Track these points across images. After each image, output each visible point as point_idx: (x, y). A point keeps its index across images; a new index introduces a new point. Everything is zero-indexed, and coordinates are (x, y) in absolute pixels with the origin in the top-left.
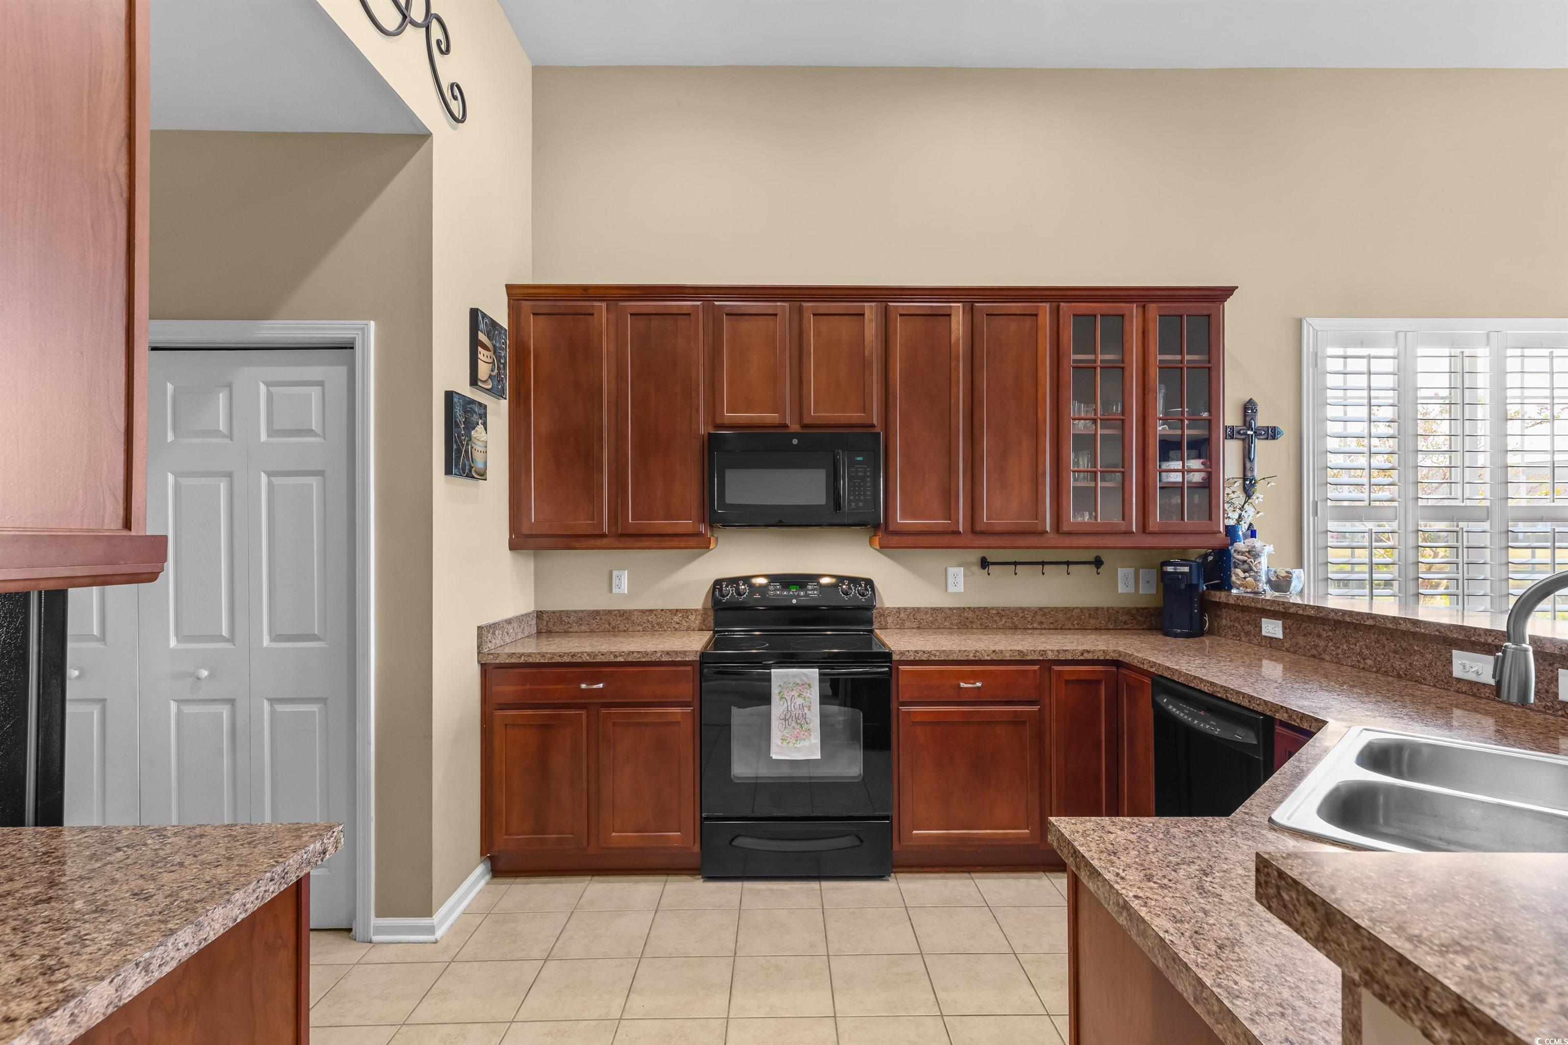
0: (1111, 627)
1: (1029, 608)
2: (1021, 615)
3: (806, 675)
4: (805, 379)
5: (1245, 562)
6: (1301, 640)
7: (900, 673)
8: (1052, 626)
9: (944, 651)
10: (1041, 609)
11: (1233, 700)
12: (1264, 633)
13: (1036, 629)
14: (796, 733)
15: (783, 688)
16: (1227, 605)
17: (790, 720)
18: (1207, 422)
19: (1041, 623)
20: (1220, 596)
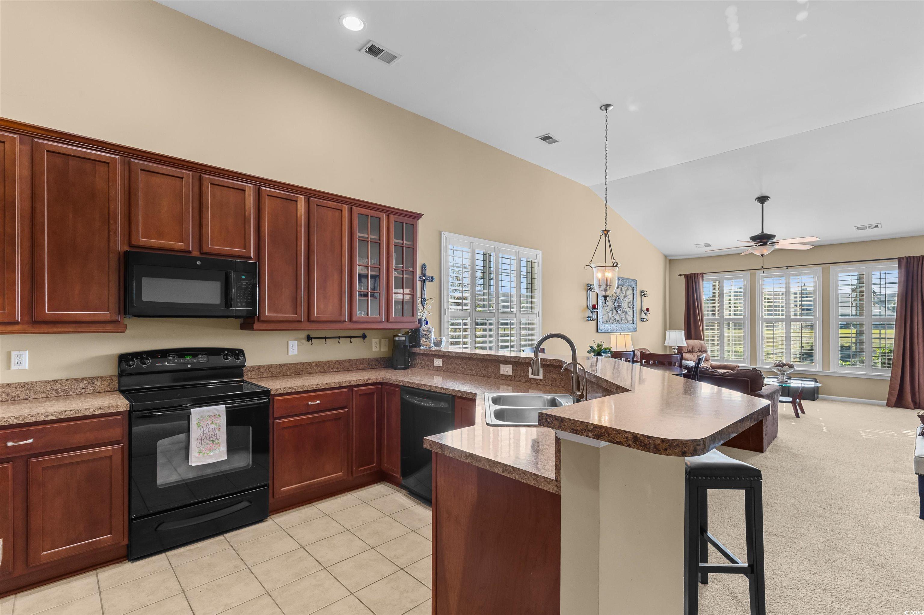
0: (370, 367)
1: (332, 361)
2: (328, 365)
3: (217, 410)
4: (204, 223)
5: (426, 335)
6: (449, 366)
7: (275, 402)
8: (343, 370)
9: (300, 386)
10: (338, 361)
11: (439, 391)
12: (435, 365)
13: (335, 371)
14: (209, 446)
15: (200, 420)
16: (419, 354)
17: (206, 439)
18: (412, 272)
19: (338, 368)
20: (416, 350)
